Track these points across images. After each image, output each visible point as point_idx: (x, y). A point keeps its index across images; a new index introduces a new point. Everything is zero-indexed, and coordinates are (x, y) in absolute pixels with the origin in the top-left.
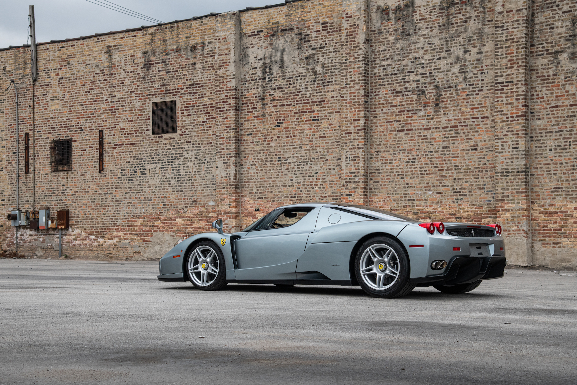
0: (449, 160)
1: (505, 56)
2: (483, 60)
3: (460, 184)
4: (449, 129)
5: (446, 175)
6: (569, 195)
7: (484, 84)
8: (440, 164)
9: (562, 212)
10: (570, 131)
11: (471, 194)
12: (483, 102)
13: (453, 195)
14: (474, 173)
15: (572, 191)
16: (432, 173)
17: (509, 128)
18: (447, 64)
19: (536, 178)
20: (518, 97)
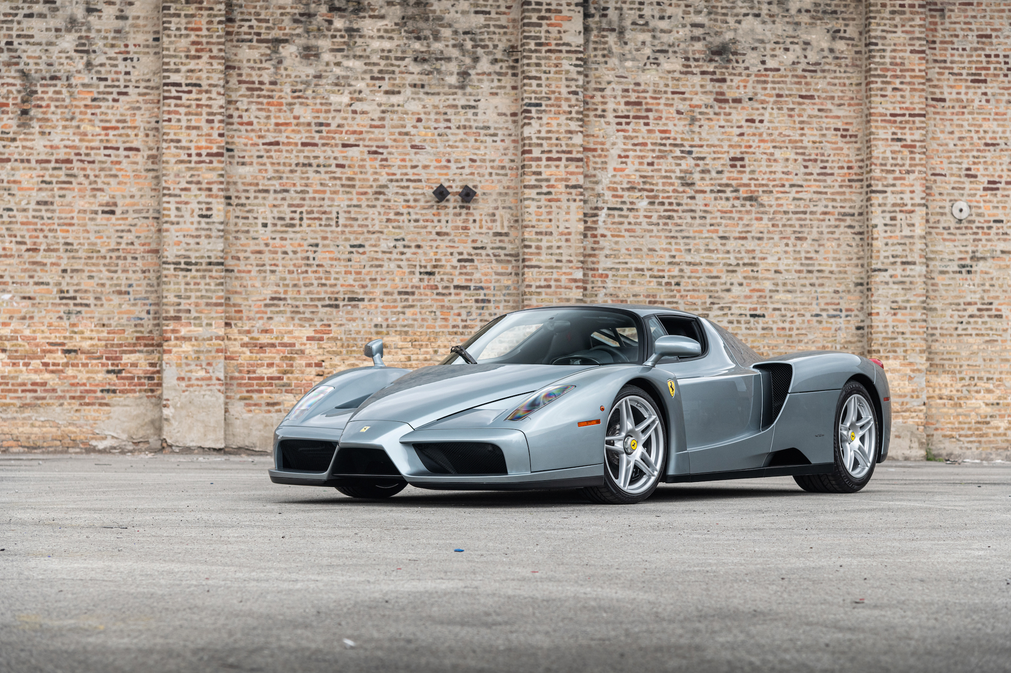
0: (50, 230)
1: (183, 32)
2: (128, 33)
3: (75, 281)
4: (53, 165)
5: (45, 261)
6: (298, 312)
7: (130, 81)
8: (31, 237)
9: (284, 345)
10: (302, 192)
11: (99, 303)
12: (128, 118)
13: (60, 304)
14: (108, 261)
15: (305, 306)
16: (11, 256)
17: (192, 176)
18: (48, 30)
19: (236, 278)
20: (211, 118)
